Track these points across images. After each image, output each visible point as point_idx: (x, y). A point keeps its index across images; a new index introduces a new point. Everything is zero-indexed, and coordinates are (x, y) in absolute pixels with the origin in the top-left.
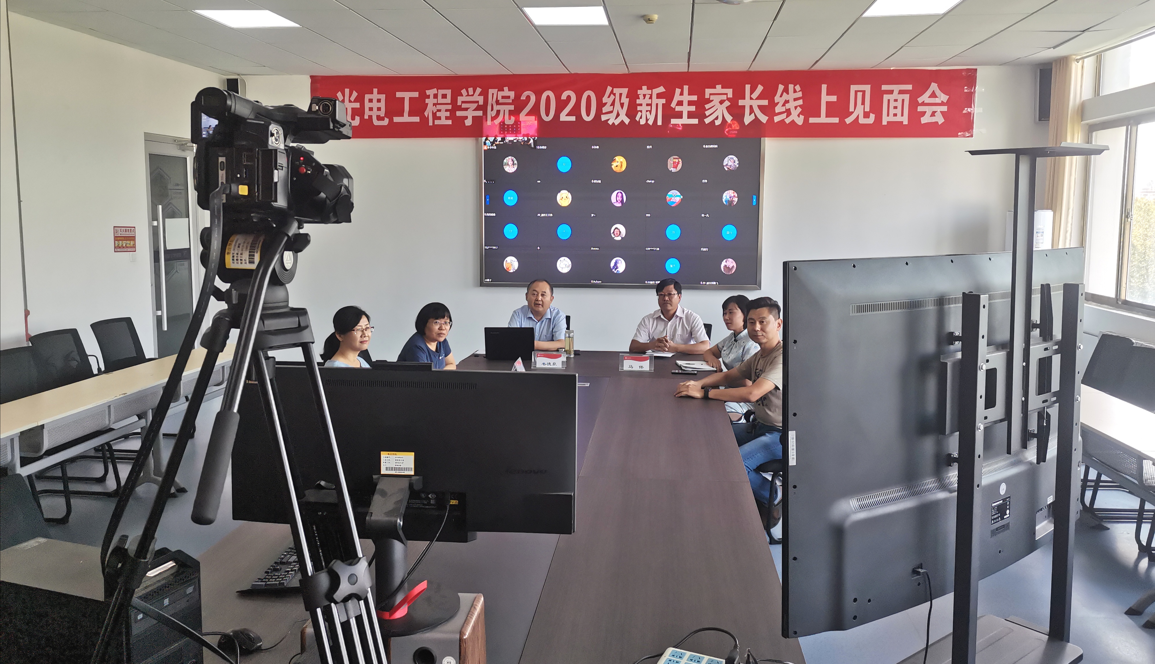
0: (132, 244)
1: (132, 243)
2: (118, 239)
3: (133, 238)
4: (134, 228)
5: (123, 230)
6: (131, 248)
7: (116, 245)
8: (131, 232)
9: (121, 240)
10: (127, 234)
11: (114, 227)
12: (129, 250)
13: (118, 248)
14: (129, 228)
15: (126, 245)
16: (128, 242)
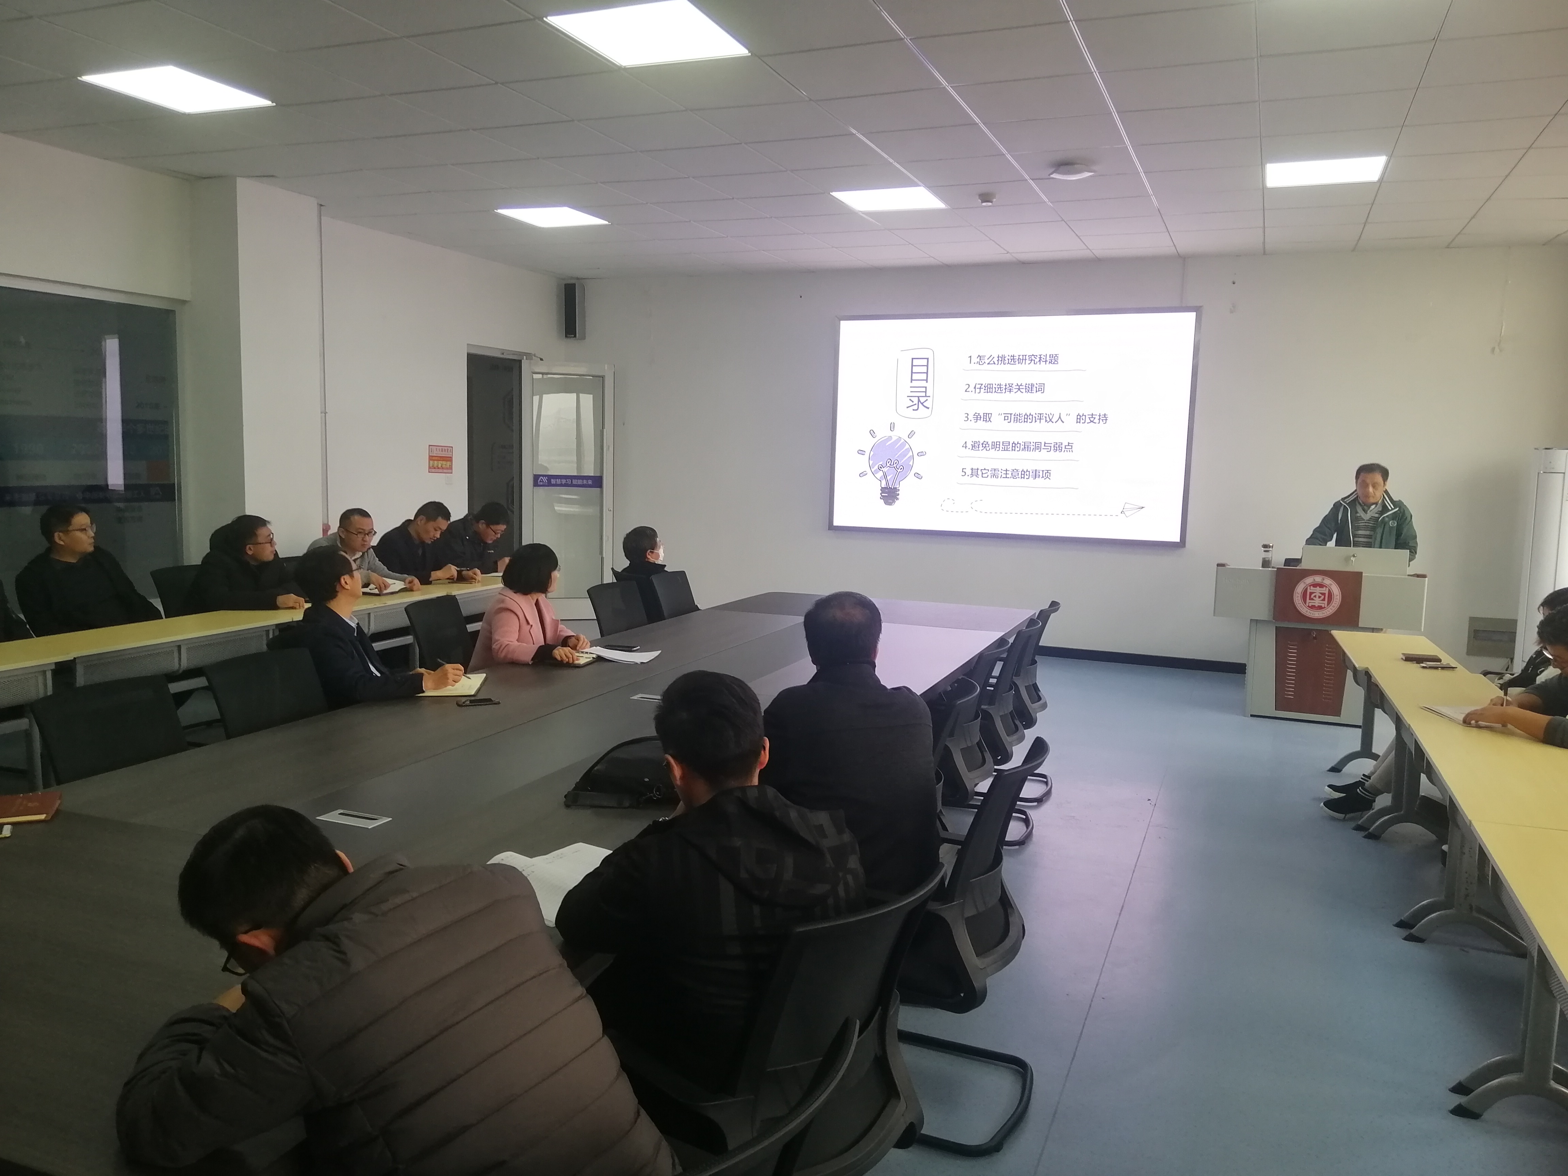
0: (448, 465)
1: (449, 463)
2: (434, 458)
3: (450, 459)
4: (451, 448)
5: (439, 450)
6: (447, 469)
7: (431, 466)
8: (448, 452)
9: (436, 460)
10: (444, 454)
11: (430, 446)
12: (445, 471)
13: (432, 469)
14: (446, 448)
15: (442, 466)
16: (444, 463)
